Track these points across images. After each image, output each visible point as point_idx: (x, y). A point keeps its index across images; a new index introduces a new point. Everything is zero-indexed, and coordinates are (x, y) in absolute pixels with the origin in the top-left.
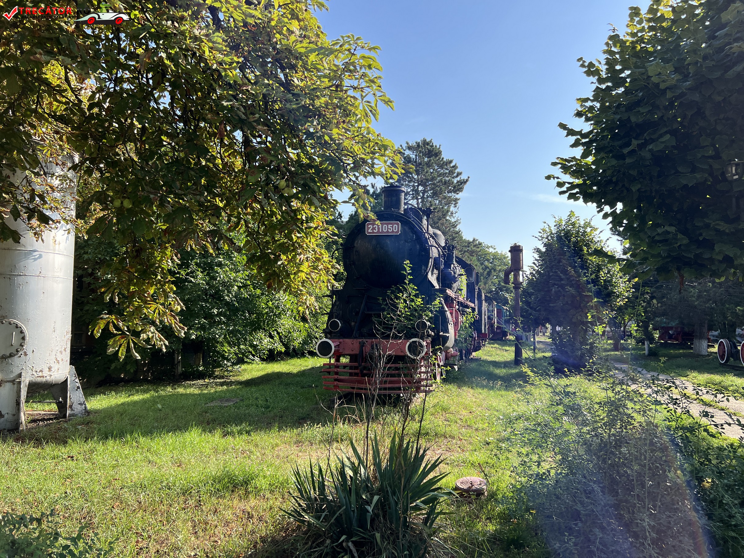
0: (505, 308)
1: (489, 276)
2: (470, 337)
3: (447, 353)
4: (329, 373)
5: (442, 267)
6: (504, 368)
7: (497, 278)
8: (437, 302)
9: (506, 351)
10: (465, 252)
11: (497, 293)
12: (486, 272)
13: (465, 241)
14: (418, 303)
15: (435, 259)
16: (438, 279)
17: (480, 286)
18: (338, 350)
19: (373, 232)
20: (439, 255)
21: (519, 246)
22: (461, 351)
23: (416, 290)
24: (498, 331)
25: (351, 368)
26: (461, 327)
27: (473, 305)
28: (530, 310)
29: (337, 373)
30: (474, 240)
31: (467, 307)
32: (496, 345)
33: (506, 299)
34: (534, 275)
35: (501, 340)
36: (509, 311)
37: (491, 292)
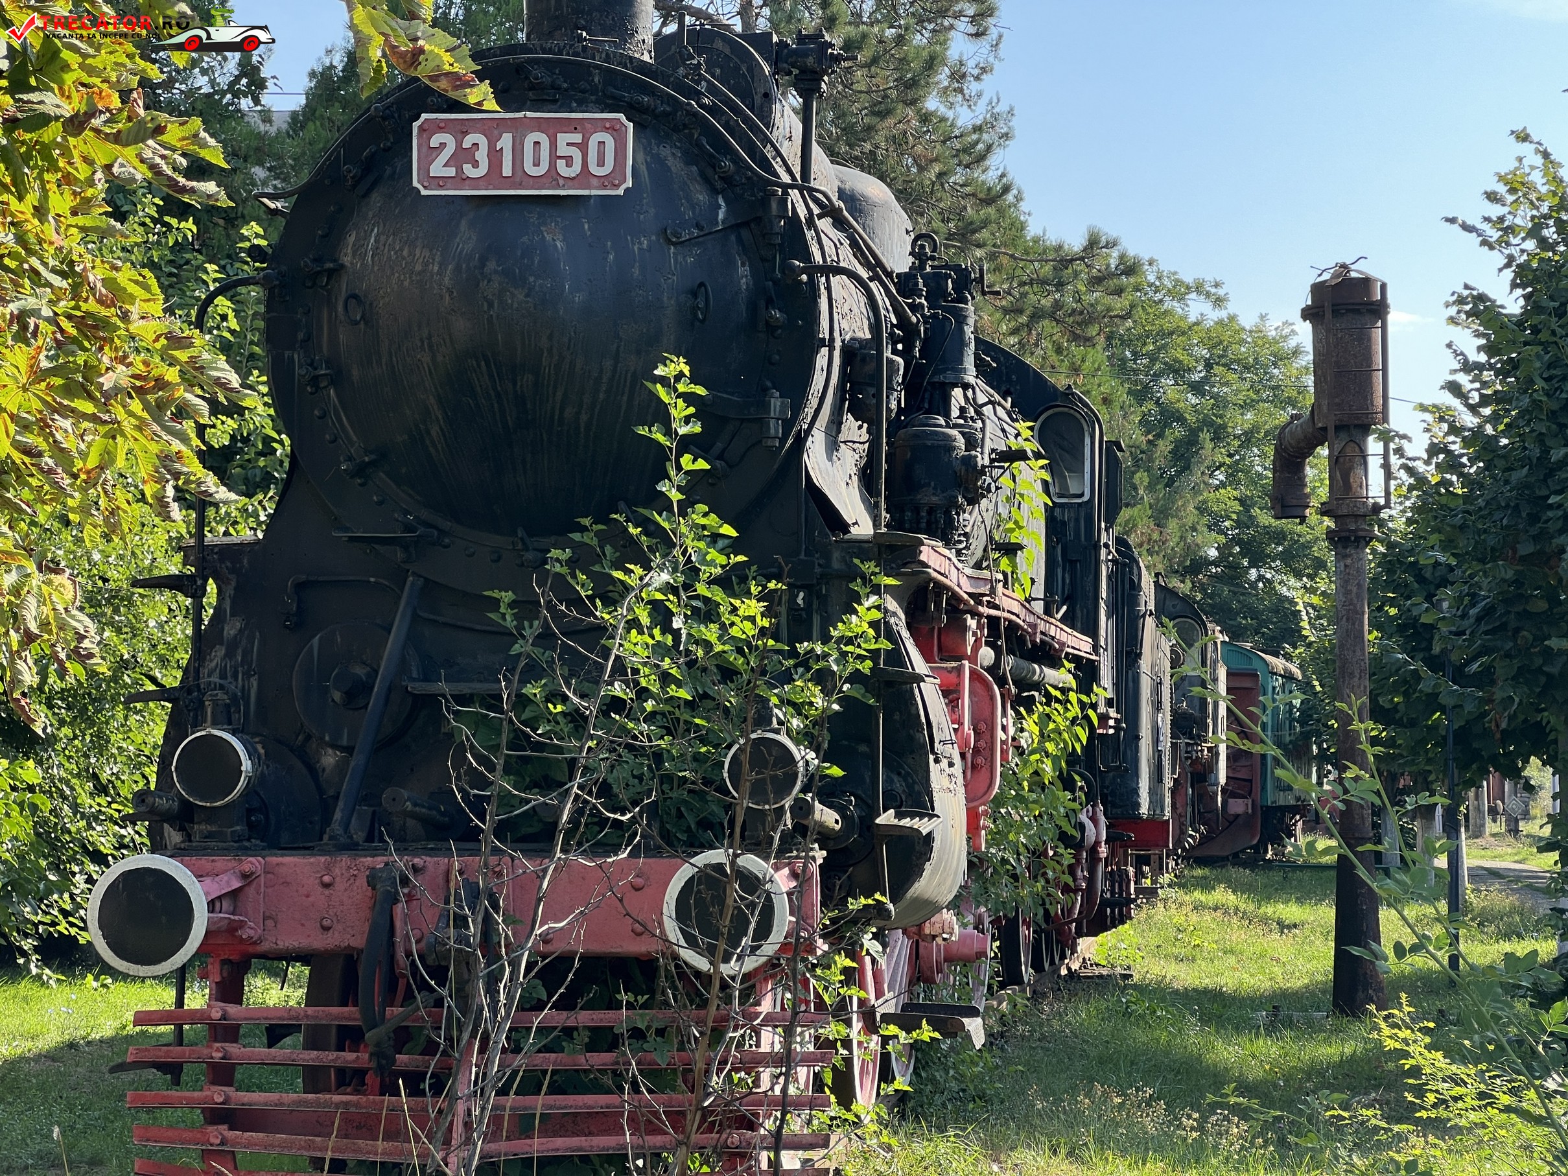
0: (1278, 663)
1: (1187, 468)
2: (1064, 838)
3: (919, 939)
4: (173, 1070)
5: (895, 401)
6: (1271, 1029)
7: (1232, 479)
8: (860, 622)
9: (1283, 927)
10: (1036, 316)
11: (1233, 574)
12: (1164, 447)
13: (1038, 251)
14: (742, 630)
15: (852, 353)
16: (867, 478)
17: (1130, 527)
18: (233, 929)
19: (461, 179)
20: (876, 327)
21: (1366, 282)
22: (1007, 932)
23: (734, 546)
24: (1238, 806)
25: (316, 1038)
26: (1012, 779)
27: (1081, 644)
28: (1429, 680)
29: (222, 1074)
30: (1093, 243)
31: (1048, 654)
32: (1222, 895)
33: (1286, 613)
34: (1452, 464)
35: (1255, 862)
36: (1306, 686)
37: (1195, 566)
